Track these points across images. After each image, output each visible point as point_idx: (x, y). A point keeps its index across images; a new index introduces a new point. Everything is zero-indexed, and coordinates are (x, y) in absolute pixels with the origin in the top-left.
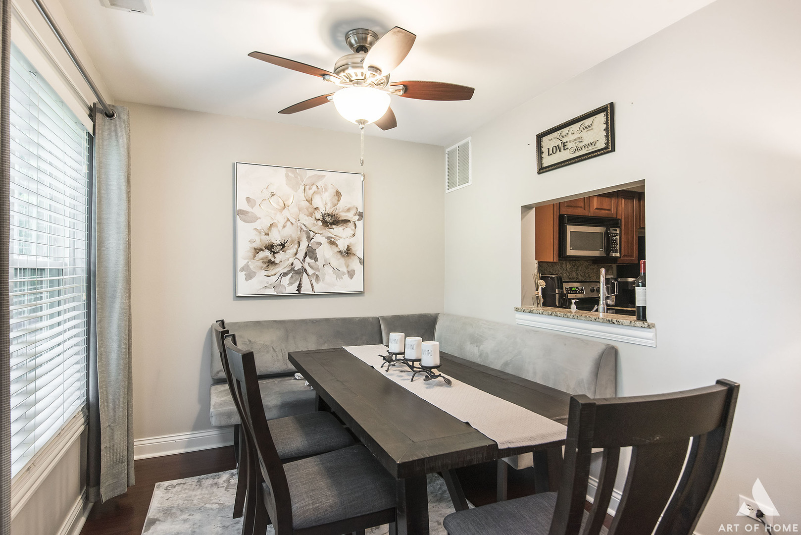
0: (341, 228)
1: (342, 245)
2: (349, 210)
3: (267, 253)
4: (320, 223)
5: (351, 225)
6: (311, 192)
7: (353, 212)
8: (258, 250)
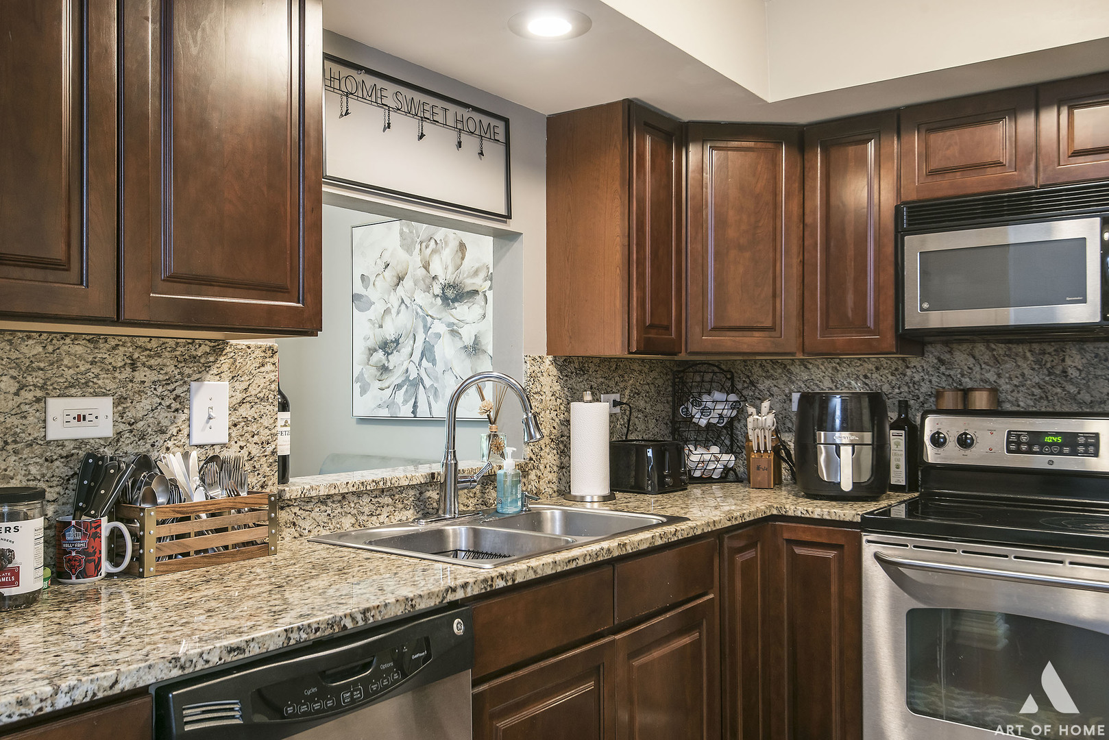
0: (466, 307)
1: (468, 335)
2: (476, 273)
3: (380, 354)
4: (439, 301)
5: (480, 298)
6: (429, 251)
7: (482, 275)
8: (372, 351)
